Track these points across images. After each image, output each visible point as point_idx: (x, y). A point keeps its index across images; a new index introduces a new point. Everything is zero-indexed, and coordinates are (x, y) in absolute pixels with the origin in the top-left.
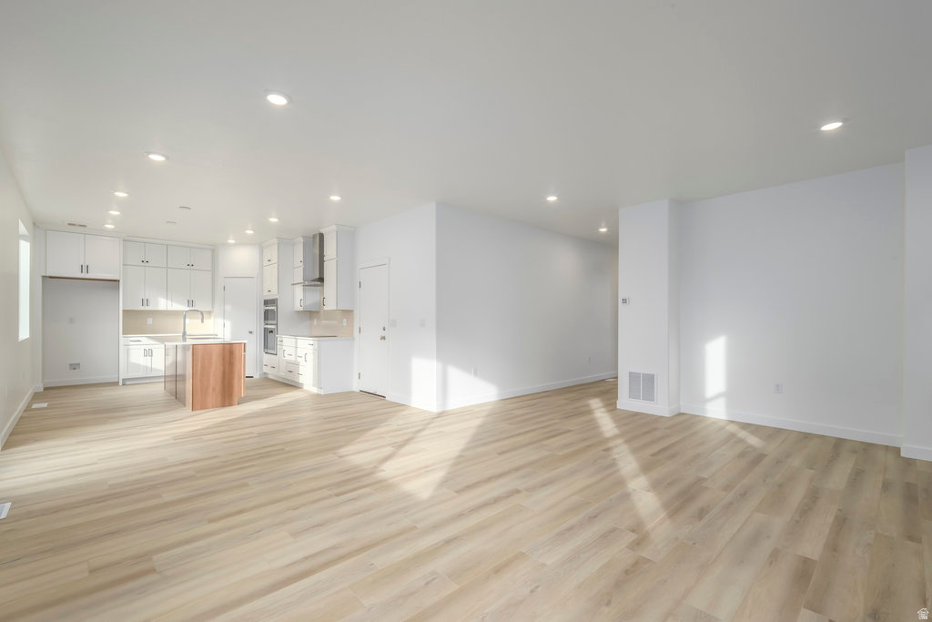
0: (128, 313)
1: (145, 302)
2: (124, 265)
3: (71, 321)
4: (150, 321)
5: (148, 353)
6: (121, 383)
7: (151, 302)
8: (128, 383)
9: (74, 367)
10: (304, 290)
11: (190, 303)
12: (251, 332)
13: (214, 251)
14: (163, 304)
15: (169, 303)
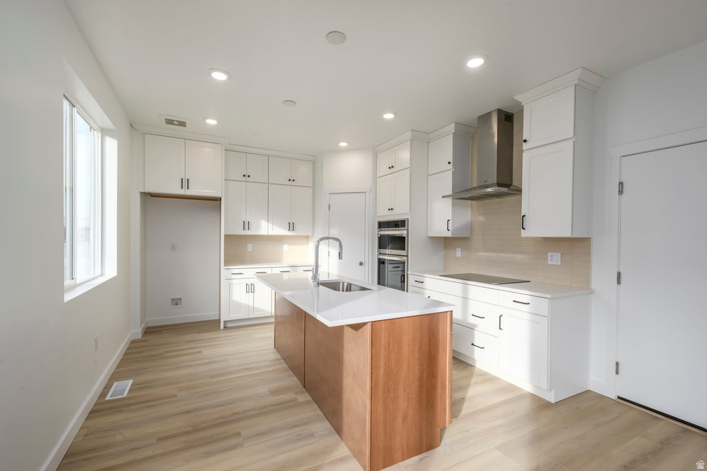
0: (228, 237)
1: (246, 225)
2: (225, 180)
3: (173, 248)
4: (250, 247)
5: (250, 289)
6: (222, 327)
7: (252, 226)
8: (229, 325)
9: (176, 302)
10: (453, 205)
11: (291, 226)
12: (361, 264)
13: (315, 162)
14: (265, 228)
15: (270, 225)
